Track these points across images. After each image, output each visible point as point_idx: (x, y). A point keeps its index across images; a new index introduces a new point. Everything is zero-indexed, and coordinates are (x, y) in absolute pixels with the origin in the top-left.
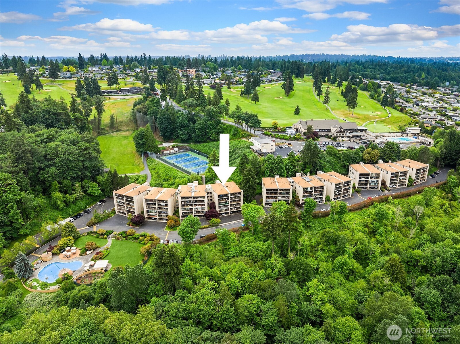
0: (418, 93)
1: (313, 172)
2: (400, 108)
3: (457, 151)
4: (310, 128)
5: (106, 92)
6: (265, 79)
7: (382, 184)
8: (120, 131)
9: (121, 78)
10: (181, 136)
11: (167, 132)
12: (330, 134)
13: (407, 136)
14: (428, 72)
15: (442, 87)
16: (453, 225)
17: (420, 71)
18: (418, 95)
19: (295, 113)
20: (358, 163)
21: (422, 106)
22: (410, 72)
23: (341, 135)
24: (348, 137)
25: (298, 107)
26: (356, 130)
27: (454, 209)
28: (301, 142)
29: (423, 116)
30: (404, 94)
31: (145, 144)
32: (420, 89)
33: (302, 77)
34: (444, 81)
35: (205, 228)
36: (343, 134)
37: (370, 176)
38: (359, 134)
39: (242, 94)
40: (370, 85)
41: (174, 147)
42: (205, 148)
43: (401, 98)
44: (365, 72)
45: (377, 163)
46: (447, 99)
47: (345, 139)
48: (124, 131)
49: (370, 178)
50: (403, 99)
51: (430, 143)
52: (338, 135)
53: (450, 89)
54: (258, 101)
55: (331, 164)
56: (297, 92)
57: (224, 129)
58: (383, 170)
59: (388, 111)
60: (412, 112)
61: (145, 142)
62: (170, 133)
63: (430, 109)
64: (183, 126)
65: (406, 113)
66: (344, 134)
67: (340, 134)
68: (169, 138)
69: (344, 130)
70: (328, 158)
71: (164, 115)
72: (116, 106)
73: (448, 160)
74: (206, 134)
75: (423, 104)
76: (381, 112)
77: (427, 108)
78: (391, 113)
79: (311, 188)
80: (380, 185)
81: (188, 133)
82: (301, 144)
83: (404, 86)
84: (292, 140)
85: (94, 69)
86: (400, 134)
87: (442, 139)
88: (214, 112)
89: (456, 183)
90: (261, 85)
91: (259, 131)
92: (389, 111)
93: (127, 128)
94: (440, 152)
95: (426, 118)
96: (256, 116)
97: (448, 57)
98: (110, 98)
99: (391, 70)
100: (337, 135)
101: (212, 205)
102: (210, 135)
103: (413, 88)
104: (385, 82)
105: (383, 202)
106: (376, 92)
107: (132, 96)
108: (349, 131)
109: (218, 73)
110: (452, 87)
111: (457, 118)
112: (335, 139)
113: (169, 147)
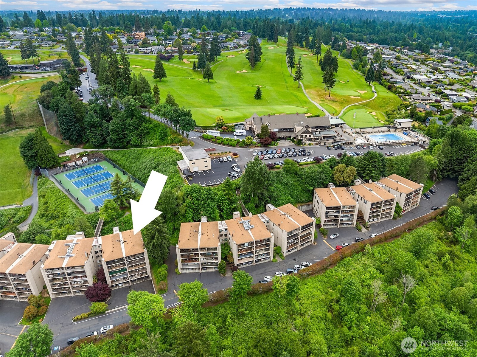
0: (409, 59)
1: (259, 209)
2: (389, 84)
3: (460, 160)
4: (264, 129)
5: (18, 68)
6: (230, 45)
7: (358, 218)
8: (19, 128)
9: (47, 46)
10: (92, 140)
11: (72, 134)
12: (293, 135)
13: (395, 131)
14: (420, 31)
15: (435, 49)
16: (457, 298)
17: (411, 30)
18: (409, 63)
19: (256, 97)
20: (326, 186)
21: (414, 80)
22: (401, 32)
23: (308, 136)
24: (317, 139)
25: (259, 89)
26: (329, 128)
27: (456, 260)
28: (251, 150)
29: (415, 96)
30: (393, 61)
31: (36, 156)
32: (411, 54)
33: (276, 41)
34: (437, 42)
35: (81, 319)
36: (310, 136)
37: (341, 210)
38: (331, 133)
39: (194, 68)
40: (354, 51)
41: (82, 156)
42: (123, 158)
43: (390, 67)
44: (351, 33)
45: (353, 183)
46: (441, 68)
47: (314, 142)
48: (26, 128)
49: (341, 212)
50: (392, 69)
51: (424, 142)
52: (304, 136)
53: (444, 51)
54: (212, 78)
55: (289, 187)
56: (266, 61)
57: (150, 129)
58: (360, 197)
59: (373, 89)
60: (402, 91)
61: (35, 153)
62: (77, 136)
63: (423, 84)
64: (93, 126)
65: (395, 92)
66: (312, 136)
67: (306, 136)
68: (76, 141)
69: (313, 128)
70: (286, 178)
71: (65, 112)
72: (26, 89)
73: (447, 172)
74: (125, 137)
75: (415, 76)
76: (365, 90)
77: (419, 83)
78: (377, 92)
79: (251, 243)
80: (355, 221)
81: (102, 135)
82: (252, 153)
83: (394, 50)
84: (241, 147)
85: (17, 33)
86: (386, 129)
87: (440, 140)
88: (133, 106)
89: (460, 217)
90: (222, 52)
91: (198, 131)
92: (375, 88)
93: (32, 124)
94: (437, 162)
95: (419, 99)
96: (189, 114)
97: (440, 10)
98: (20, 77)
99: (380, 28)
100: (302, 136)
101: (99, 275)
102: (129, 138)
103: (403, 53)
104: (372, 45)
105: (358, 252)
106: (361, 61)
107: (52, 74)
108: (319, 130)
109: (172, 37)
110: (445, 49)
111: (454, 98)
112: (299, 143)
113: (75, 155)
